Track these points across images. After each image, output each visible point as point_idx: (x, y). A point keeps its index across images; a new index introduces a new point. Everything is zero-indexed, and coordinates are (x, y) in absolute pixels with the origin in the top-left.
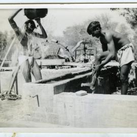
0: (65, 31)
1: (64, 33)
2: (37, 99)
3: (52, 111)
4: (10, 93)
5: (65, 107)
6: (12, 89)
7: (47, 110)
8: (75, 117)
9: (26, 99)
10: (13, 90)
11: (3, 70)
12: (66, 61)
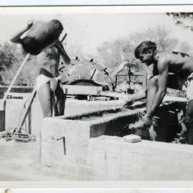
0: (100, 47)
1: (99, 50)
2: (62, 144)
3: (85, 163)
4: (20, 132)
5: (106, 158)
6: (22, 125)
7: (77, 161)
8: (120, 175)
9: (46, 141)
10: (24, 127)
11: (11, 97)
12: (104, 89)
